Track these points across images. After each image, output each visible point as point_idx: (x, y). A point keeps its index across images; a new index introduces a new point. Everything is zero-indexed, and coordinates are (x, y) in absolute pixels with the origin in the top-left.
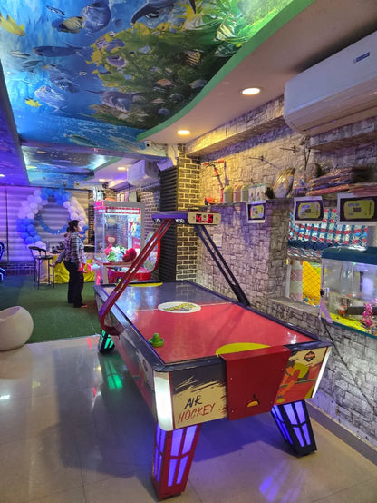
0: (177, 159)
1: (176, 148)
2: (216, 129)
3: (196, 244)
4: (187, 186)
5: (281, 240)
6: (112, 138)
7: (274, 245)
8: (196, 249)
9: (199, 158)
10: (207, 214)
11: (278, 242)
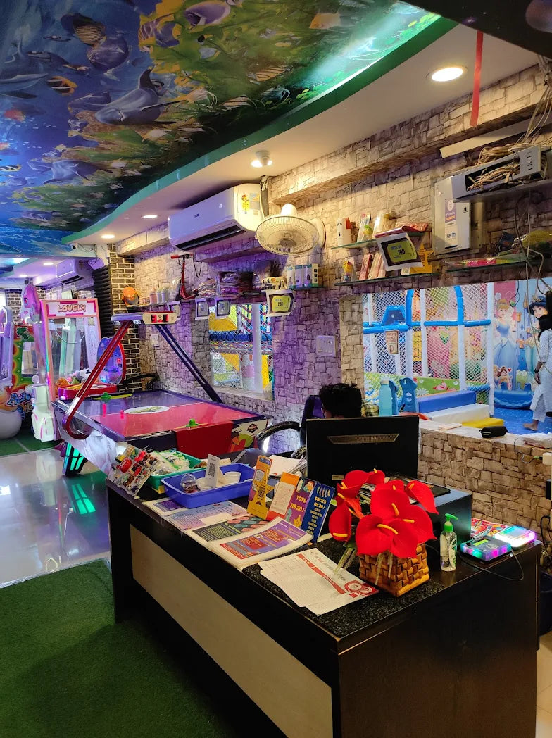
0: (108, 258)
1: (106, 247)
2: (139, 234)
3: (138, 346)
4: (122, 286)
5: (202, 334)
6: (34, 242)
7: (196, 340)
8: (138, 351)
9: (132, 256)
10: (162, 314)
11: (199, 336)
